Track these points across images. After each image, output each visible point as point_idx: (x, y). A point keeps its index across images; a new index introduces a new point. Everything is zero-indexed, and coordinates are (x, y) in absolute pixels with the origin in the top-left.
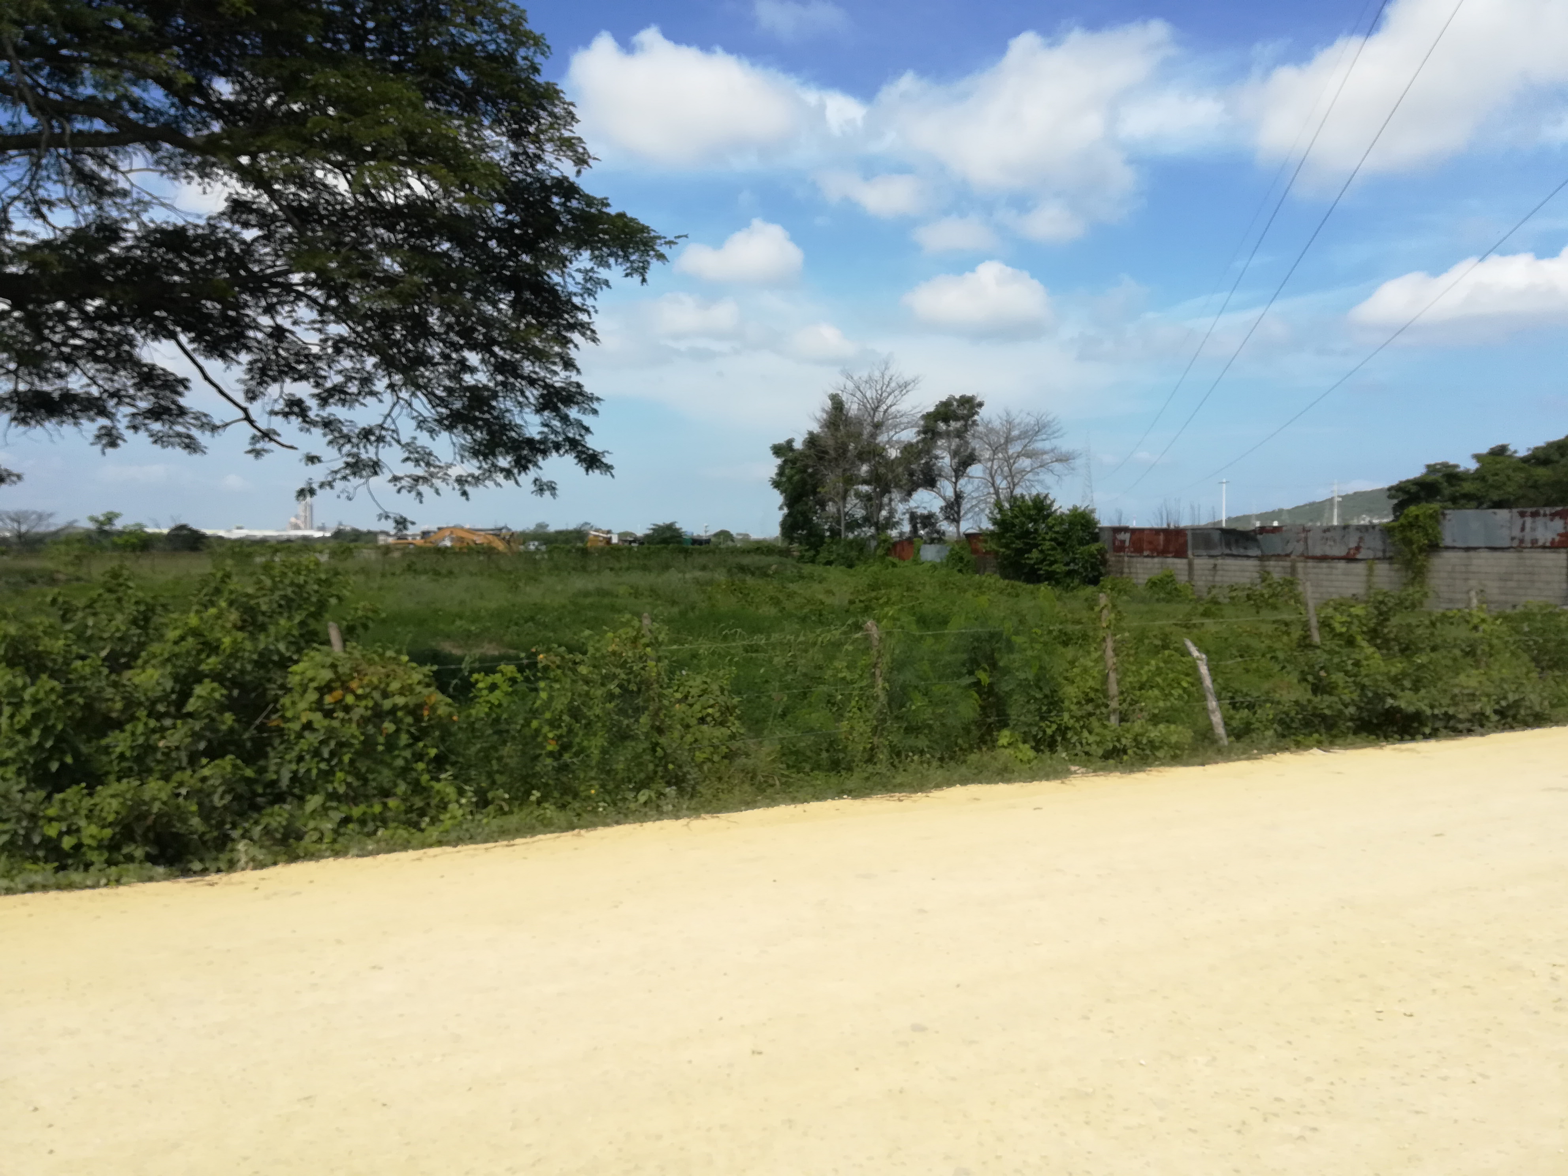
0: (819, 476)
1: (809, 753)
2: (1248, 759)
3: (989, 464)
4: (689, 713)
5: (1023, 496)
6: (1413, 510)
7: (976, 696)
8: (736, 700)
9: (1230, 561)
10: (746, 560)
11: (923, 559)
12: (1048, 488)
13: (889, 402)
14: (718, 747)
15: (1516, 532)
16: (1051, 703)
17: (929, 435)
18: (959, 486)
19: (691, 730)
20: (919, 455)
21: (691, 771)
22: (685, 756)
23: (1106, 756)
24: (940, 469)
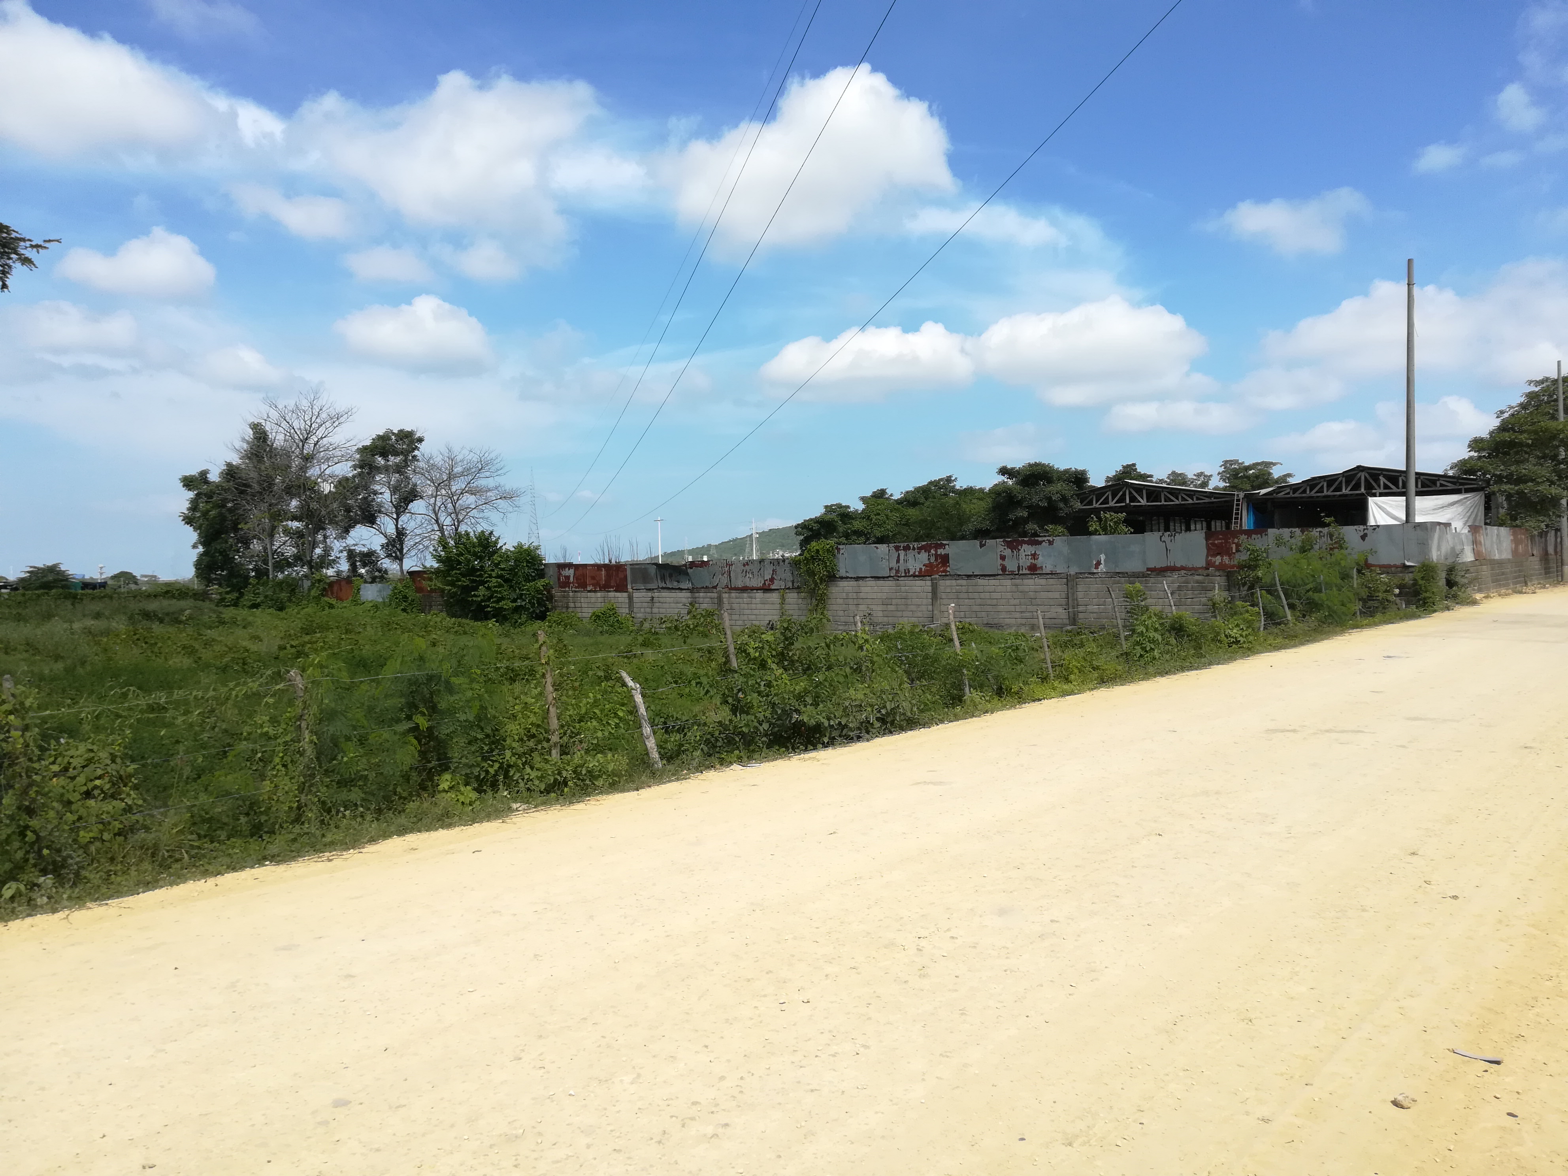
0: (240, 512)
1: (225, 819)
2: (678, 780)
3: (432, 500)
4: (71, 786)
5: (467, 534)
6: (814, 545)
7: (415, 742)
8: (132, 767)
9: (665, 594)
10: (152, 606)
11: (363, 599)
12: (494, 525)
13: (320, 433)
14: (109, 823)
15: (893, 564)
16: (493, 743)
17: (366, 471)
18: (400, 523)
19: (74, 807)
20: (356, 490)
21: (74, 855)
22: (63, 838)
23: (548, 790)
24: (380, 505)
